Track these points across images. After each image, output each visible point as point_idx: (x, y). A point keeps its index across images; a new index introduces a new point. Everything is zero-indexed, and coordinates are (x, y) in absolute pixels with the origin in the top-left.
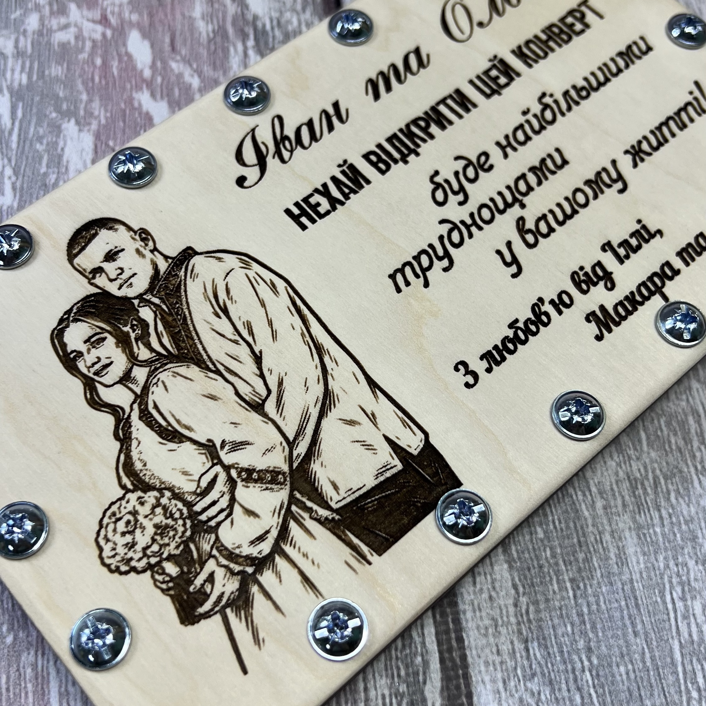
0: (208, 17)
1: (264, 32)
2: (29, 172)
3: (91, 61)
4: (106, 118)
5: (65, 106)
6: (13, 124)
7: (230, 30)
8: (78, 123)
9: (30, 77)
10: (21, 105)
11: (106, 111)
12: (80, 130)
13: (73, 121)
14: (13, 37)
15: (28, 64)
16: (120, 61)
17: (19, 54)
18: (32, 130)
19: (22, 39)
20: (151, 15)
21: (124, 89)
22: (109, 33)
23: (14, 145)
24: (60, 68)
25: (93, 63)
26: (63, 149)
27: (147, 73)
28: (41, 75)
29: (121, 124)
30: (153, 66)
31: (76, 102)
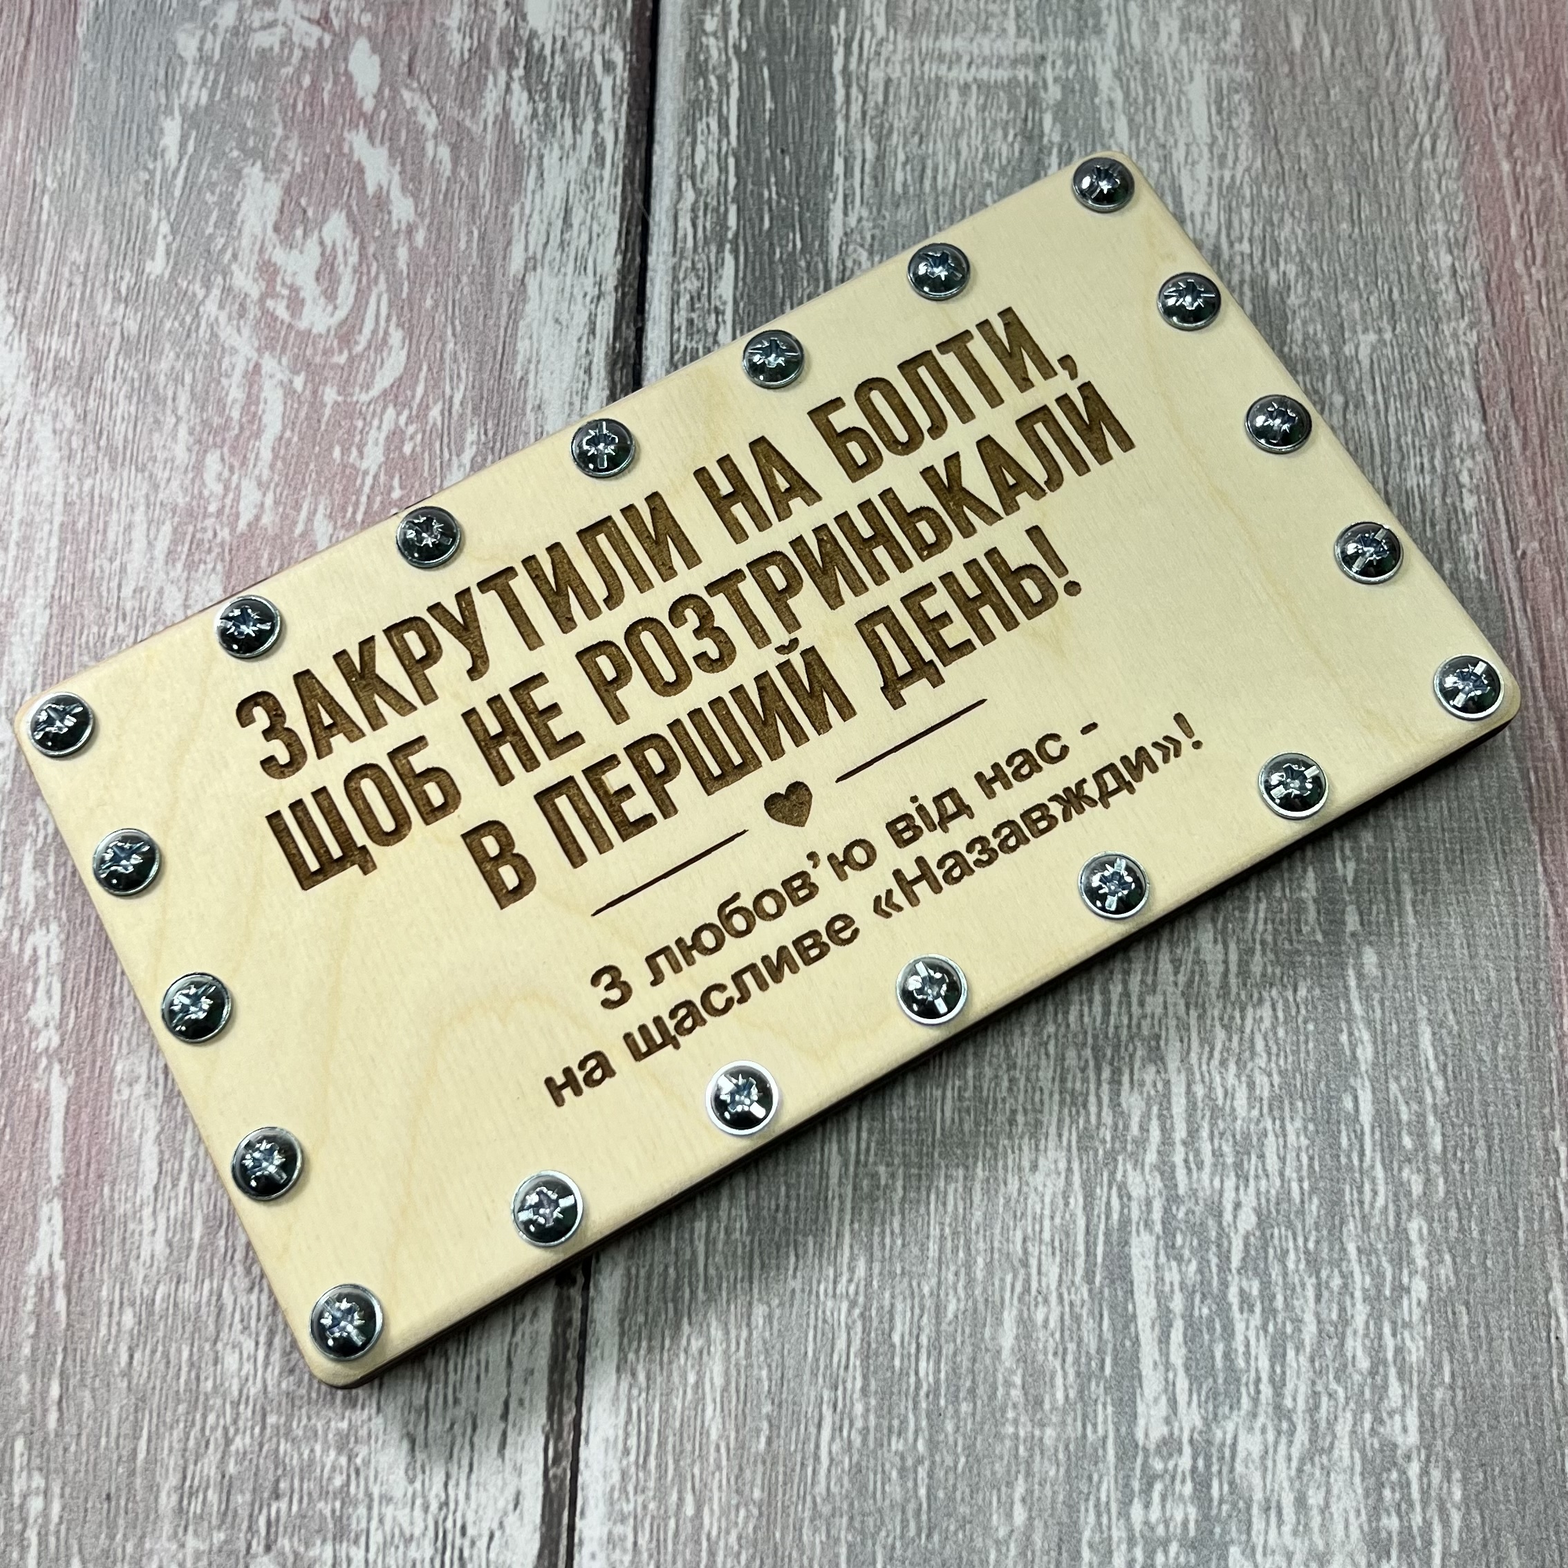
0: (467, 29)
1: (541, 57)
2: (190, 233)
3: (296, 79)
4: (303, 164)
5: (251, 143)
6: (180, 160)
7: (494, 51)
8: (265, 169)
9: (212, 95)
10: (194, 134)
11: (305, 155)
12: (266, 179)
13: (259, 164)
14: (199, 33)
15: (211, 77)
16: (335, 83)
17: (203, 59)
18: (204, 171)
19: (210, 36)
20: (389, 18)
21: (333, 123)
22: (327, 40)
23: (177, 193)
24: (253, 85)
25: (299, 82)
26: (239, 204)
27: (369, 105)
28: (228, 94)
29: (322, 175)
30: (378, 95)
31: (267, 139)
